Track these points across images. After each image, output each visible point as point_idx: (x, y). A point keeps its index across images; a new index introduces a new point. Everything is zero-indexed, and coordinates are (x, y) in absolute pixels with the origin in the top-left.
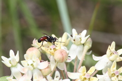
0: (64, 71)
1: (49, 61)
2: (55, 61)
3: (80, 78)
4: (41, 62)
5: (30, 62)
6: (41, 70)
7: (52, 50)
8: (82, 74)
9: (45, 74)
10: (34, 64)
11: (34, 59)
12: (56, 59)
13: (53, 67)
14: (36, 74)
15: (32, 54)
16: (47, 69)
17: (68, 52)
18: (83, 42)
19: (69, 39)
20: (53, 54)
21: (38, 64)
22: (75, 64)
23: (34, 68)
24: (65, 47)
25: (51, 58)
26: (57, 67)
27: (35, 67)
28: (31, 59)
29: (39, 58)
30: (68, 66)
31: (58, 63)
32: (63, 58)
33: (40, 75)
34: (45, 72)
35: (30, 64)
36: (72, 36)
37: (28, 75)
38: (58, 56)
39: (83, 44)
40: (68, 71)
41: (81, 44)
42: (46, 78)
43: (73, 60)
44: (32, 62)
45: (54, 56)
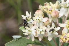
0: (57, 23)
1: (48, 17)
2: (52, 17)
3: (66, 26)
4: (44, 18)
5: (38, 18)
6: (44, 22)
7: (50, 11)
8: (67, 24)
9: (46, 25)
10: (40, 19)
11: (40, 17)
12: (52, 16)
13: (50, 21)
15: (39, 14)
16: (47, 22)
17: (59, 12)
18: (67, 6)
19: (60, 4)
20: (50, 13)
21: (42, 19)
22: (63, 19)
23: (40, 22)
24: (57, 9)
25: (49, 16)
26: (53, 21)
27: (40, 21)
28: (38, 16)
29: (42, 16)
30: (59, 20)
31: (53, 18)
32: (56, 15)
33: (43, 25)
34: (46, 23)
36: (61, 2)
37: (37, 25)
38: (53, 14)
39: (68, 7)
40: (59, 23)
41: (66, 7)
42: (47, 27)
43: (62, 17)
44: (39, 18)
45: (51, 14)
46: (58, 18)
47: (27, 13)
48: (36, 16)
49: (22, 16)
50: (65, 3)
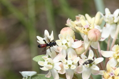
0: (97, 49)
1: (83, 40)
2: (89, 40)
3: (114, 56)
4: (75, 41)
5: (65, 42)
6: (75, 49)
7: (86, 30)
8: (115, 53)
9: (79, 53)
10: (68, 44)
11: (68, 39)
12: (90, 38)
13: (86, 46)
14: (70, 53)
15: (66, 34)
16: (80, 48)
17: (101, 31)
18: (116, 21)
19: (102, 18)
20: (87, 34)
21: (72, 44)
22: (108, 43)
23: (68, 48)
24: (99, 26)
25: (85, 38)
26: (91, 46)
27: (69, 46)
28: (65, 39)
29: (73, 37)
30: (102, 44)
31: (91, 42)
32: (97, 37)
33: (74, 54)
34: (79, 51)
35: (64, 44)
36: (104, 15)
37: (63, 54)
38: (91, 35)
39: (116, 23)
40: (101, 49)
41: (114, 23)
42: (80, 57)
43: (106, 39)
45: (87, 35)
46: (100, 42)
47: (46, 32)
48: (61, 38)
49: (38, 37)
50: (112, 15)
